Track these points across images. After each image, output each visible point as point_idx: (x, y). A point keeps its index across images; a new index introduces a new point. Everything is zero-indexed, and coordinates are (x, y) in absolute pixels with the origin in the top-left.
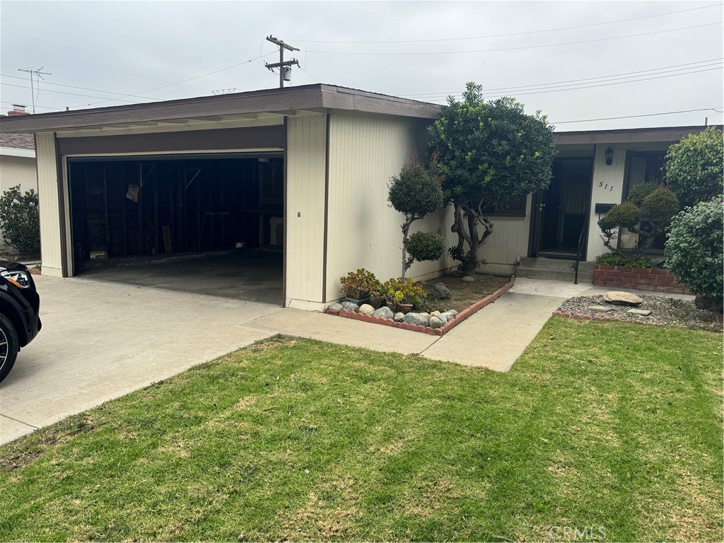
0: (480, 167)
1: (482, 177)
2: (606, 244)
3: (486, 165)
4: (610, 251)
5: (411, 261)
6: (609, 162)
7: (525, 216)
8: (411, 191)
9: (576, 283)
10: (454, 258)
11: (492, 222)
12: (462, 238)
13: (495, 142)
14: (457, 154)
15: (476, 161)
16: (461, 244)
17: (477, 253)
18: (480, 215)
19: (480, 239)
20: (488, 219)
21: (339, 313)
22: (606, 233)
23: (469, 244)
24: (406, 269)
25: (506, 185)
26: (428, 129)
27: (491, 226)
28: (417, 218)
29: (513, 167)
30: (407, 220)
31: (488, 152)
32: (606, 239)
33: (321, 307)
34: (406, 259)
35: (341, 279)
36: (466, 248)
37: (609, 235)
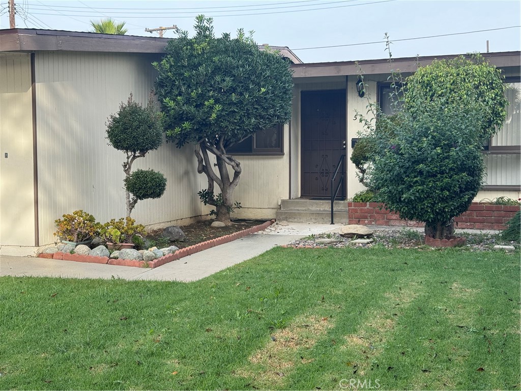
0: (206, 103)
1: (209, 113)
2: (361, 180)
3: (212, 101)
4: (366, 188)
5: (135, 202)
6: (362, 95)
7: (283, 154)
8: (127, 129)
9: (332, 223)
10: (205, 203)
11: (238, 161)
12: (211, 179)
13: (218, 78)
14: (183, 89)
15: (203, 97)
16: (211, 186)
17: (228, 196)
18: (223, 153)
19: (231, 180)
20: (234, 158)
21: (53, 256)
22: (360, 168)
23: (220, 185)
24: (131, 209)
25: (236, 121)
26: (153, 64)
27: (238, 165)
28: (138, 156)
29: (241, 102)
30: (128, 158)
31: (214, 88)
32: (361, 175)
33: (34, 251)
34: (131, 200)
35: (56, 221)
36: (217, 190)
37: (363, 171)
